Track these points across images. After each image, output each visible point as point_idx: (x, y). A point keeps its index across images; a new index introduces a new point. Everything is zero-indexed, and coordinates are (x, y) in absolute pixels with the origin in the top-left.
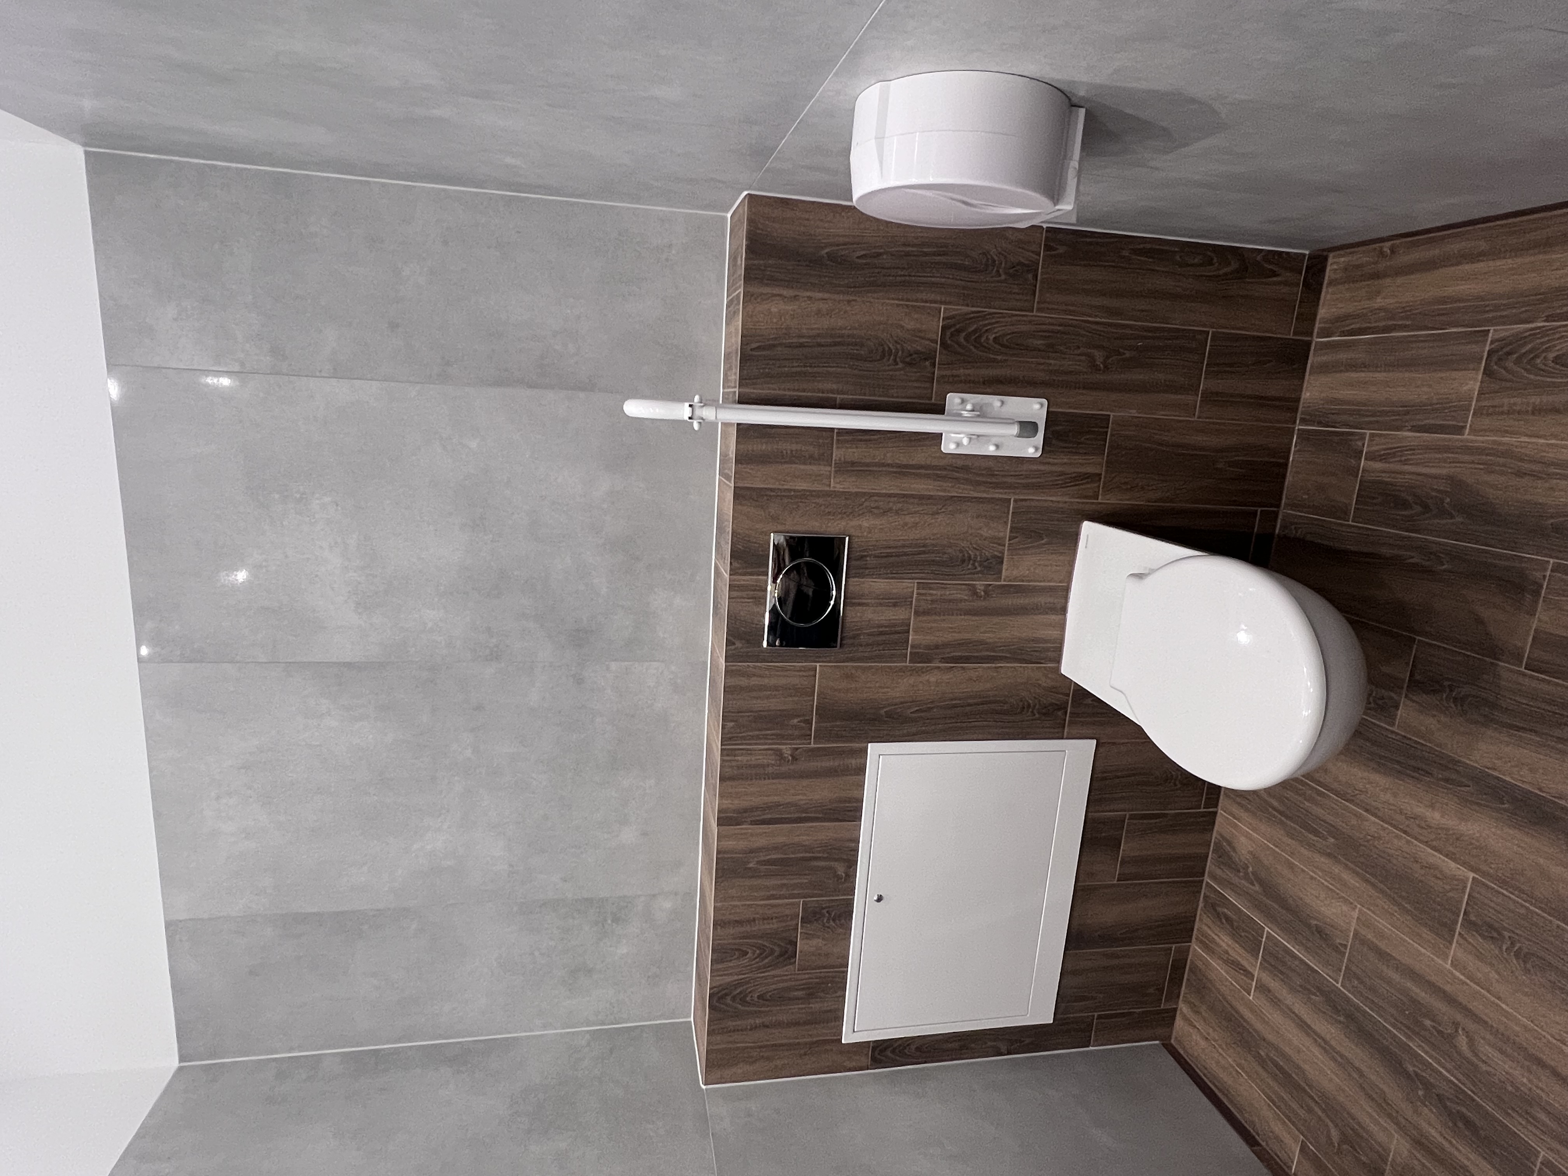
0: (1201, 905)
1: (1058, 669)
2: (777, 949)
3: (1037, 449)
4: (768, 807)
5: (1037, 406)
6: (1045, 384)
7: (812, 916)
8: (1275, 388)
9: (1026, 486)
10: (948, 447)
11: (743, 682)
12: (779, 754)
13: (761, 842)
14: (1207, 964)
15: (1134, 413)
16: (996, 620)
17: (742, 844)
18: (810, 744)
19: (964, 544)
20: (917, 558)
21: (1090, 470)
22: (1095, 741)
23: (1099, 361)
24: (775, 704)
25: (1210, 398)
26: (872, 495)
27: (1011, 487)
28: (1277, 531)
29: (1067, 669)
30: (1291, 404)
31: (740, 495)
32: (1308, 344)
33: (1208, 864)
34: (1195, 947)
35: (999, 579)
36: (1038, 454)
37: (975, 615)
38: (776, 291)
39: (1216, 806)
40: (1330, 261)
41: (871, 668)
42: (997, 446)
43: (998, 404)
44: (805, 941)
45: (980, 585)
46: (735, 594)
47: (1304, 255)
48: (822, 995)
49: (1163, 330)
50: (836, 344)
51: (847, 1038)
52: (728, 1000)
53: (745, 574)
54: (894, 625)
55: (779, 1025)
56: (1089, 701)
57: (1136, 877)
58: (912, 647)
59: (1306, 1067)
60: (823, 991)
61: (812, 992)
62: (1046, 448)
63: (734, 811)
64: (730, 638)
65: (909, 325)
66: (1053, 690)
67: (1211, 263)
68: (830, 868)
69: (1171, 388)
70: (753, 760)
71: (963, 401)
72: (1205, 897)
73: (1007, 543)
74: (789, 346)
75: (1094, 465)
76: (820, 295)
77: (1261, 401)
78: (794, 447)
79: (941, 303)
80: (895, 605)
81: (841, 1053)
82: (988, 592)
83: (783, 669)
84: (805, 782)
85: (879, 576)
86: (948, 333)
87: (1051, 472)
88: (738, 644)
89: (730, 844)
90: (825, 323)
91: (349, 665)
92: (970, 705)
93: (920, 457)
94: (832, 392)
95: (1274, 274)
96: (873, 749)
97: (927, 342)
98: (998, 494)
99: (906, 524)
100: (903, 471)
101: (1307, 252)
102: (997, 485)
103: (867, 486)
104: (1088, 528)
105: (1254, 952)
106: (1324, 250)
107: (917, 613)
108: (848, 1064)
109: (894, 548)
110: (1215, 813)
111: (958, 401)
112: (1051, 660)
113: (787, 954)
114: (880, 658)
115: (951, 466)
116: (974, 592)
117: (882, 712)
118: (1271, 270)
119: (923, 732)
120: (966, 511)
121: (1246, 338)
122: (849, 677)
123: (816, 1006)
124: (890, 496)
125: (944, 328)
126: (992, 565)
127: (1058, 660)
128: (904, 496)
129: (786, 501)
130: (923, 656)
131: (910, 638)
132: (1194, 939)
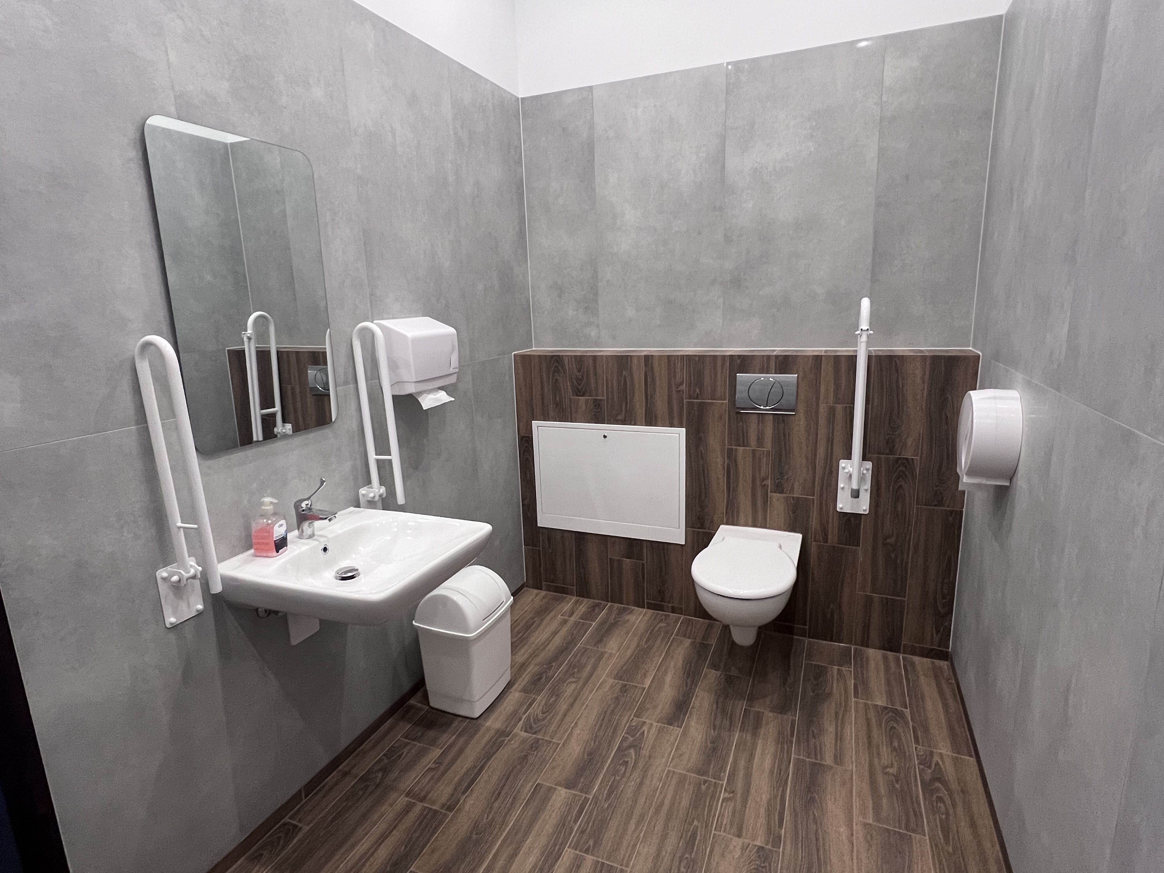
0: (597, 601)
1: (723, 524)
2: (581, 387)
3: (841, 509)
4: (653, 380)
5: (864, 508)
6: (876, 512)
7: (597, 404)
8: (874, 635)
9: (821, 504)
10: (843, 463)
11: (719, 364)
12: (682, 383)
13: (636, 377)
14: (568, 602)
15: (861, 559)
16: (749, 491)
17: (635, 368)
18: (686, 399)
19: (790, 474)
20: (783, 450)
21: (830, 537)
22: (684, 543)
23: (889, 541)
24: (707, 381)
25: (869, 600)
26: (817, 424)
27: (821, 496)
28: (795, 637)
29: (723, 529)
30: (866, 643)
31: (818, 359)
32: (898, 651)
33: (618, 605)
34: (574, 598)
35: (771, 492)
36: (838, 510)
37: (752, 481)
38: (927, 373)
39: (648, 608)
40: (946, 662)
41: (725, 429)
42: (843, 488)
43: (866, 488)
44: (584, 401)
45: (769, 482)
46: (765, 358)
47: (948, 648)
48: (557, 410)
49: (907, 574)
50: (899, 403)
51: (534, 423)
52: (556, 364)
53: (776, 363)
54: (747, 439)
55: (542, 388)
56: (706, 540)
57: (612, 568)
58: (736, 450)
59: (537, 632)
60: (559, 411)
61: (558, 405)
62: (842, 515)
63: (652, 363)
64: (742, 357)
65: (910, 441)
66: (712, 522)
67: (943, 598)
68: (622, 411)
69: (875, 578)
70: (678, 370)
71: (867, 470)
72: (601, 603)
73: (791, 495)
74: (897, 382)
75: (833, 538)
76: (925, 395)
77: (866, 627)
78: (843, 385)
79: (921, 457)
80: (758, 439)
81: (527, 421)
82: (764, 486)
83: (725, 383)
84: (666, 397)
85: (774, 430)
86: (905, 461)
87: (828, 517)
88: (738, 361)
89: (635, 361)
90: (910, 398)
91: (723, 166)
92: (704, 480)
93: (838, 449)
94: (873, 403)
95: (938, 632)
96: (683, 430)
97: (900, 451)
98: (817, 489)
99: (801, 443)
100: (830, 441)
101: (950, 650)
102: (822, 489)
103: (822, 421)
104: (799, 536)
105: (582, 618)
106: (952, 659)
107: (754, 450)
108: (521, 425)
109: (789, 438)
110: (644, 608)
111: (868, 467)
112: (728, 519)
113: (578, 392)
114: (730, 433)
115: (832, 466)
116: (764, 480)
117: (702, 435)
118: (939, 631)
119: (691, 457)
120: (808, 474)
121: (902, 618)
122: (721, 418)
123: (551, 407)
124: (817, 434)
125: (907, 459)
126: (779, 488)
127: (727, 524)
128: (817, 441)
129: (814, 382)
130: (731, 455)
131: (741, 448)
132: (578, 598)
